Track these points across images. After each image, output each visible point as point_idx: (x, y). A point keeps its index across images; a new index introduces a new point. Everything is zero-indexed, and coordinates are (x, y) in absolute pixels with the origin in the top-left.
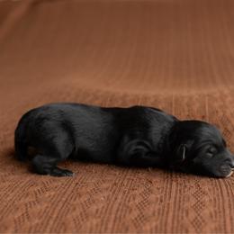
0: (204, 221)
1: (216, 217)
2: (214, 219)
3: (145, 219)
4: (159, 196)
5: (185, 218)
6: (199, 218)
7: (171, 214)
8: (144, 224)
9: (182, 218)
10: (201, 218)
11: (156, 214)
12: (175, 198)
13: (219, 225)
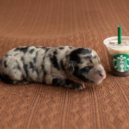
0: (49, 121)
1: (57, 118)
2: (56, 119)
3: (15, 121)
4: (27, 105)
5: (39, 119)
6: (47, 119)
7: (31, 117)
8: (14, 125)
9: (37, 119)
10: (48, 118)
11: (22, 117)
12: (36, 106)
13: (58, 123)
